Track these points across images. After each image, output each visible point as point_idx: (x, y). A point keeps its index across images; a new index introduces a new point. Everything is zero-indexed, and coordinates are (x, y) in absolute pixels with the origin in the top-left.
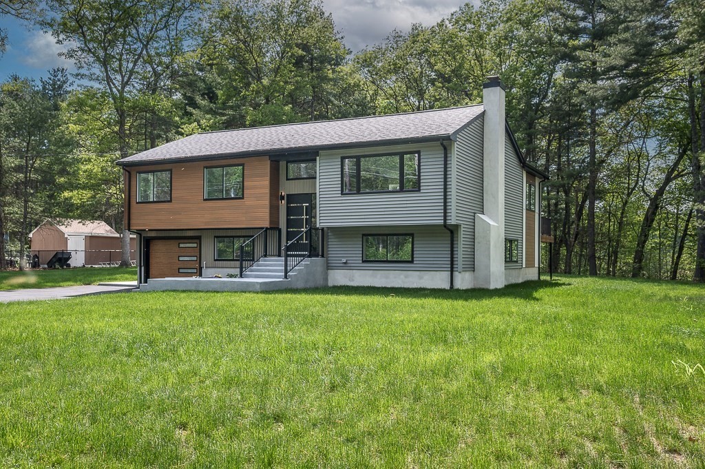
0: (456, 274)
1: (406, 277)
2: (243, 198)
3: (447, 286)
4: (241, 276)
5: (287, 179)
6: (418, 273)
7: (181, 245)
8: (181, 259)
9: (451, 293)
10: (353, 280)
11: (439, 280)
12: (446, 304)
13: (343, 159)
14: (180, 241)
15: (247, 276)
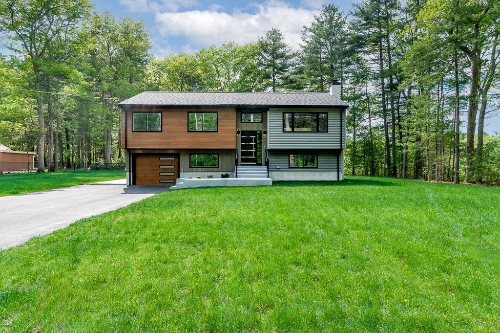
0: (340, 173)
1: (314, 175)
2: (217, 131)
3: (336, 179)
4: (236, 177)
5: (241, 122)
6: (320, 173)
7: (161, 159)
8: (161, 167)
9: (338, 182)
10: (283, 178)
11: (332, 176)
12: (336, 188)
13: (284, 113)
14: (160, 156)
15: (240, 177)
